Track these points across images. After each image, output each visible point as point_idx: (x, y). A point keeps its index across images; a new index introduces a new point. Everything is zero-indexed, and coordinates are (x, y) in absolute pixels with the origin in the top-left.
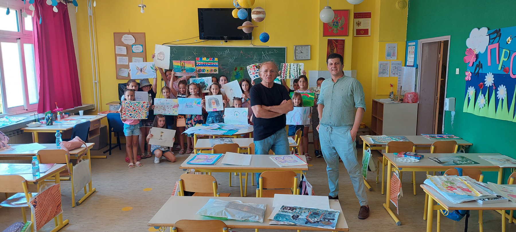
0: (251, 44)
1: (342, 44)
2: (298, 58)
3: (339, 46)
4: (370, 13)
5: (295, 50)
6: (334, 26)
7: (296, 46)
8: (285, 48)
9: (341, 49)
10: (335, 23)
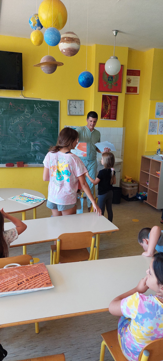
0: (21, 95)
1: (116, 101)
2: (71, 113)
3: (113, 103)
4: (139, 71)
5: (69, 104)
6: (109, 82)
7: (70, 100)
8: (59, 102)
9: (115, 105)
10: (110, 78)
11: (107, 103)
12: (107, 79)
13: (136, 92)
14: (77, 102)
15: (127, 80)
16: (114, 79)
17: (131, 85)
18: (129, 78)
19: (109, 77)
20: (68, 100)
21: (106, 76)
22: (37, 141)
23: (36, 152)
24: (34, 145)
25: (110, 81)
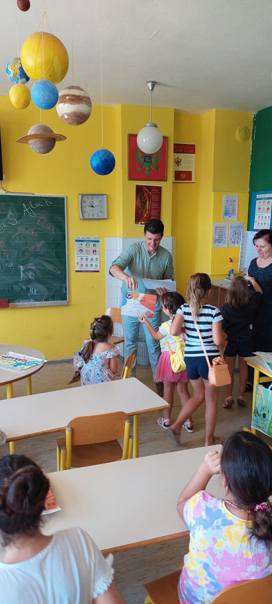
1: (158, 194)
2: (86, 216)
3: (154, 197)
4: (194, 146)
5: (82, 202)
6: (146, 164)
7: (83, 195)
8: (64, 198)
9: (156, 202)
10: (147, 157)
11: (144, 198)
12: (143, 159)
13: (191, 180)
14: (95, 197)
15: (175, 160)
16: (153, 160)
17: (181, 168)
18: (178, 158)
19: (145, 156)
20: (80, 194)
21: (141, 155)
22: (30, 264)
23: (28, 281)
24: (26, 271)
25: (147, 162)
